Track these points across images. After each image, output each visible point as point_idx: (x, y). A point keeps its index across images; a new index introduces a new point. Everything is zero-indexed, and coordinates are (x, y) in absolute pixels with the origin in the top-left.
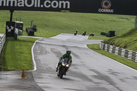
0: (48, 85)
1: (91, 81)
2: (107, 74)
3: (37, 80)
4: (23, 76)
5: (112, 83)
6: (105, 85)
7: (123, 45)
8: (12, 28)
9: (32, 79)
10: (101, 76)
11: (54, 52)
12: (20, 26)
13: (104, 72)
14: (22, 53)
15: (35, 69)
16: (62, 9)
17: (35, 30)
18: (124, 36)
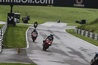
0: (37, 58)
1: (67, 55)
2: (79, 51)
3: (29, 55)
4: (19, 52)
5: (82, 57)
6: (77, 58)
7: (91, 30)
8: (12, 18)
9: (25, 54)
10: (75, 52)
11: (42, 35)
12: (18, 17)
13: (77, 49)
14: (19, 35)
15: (28, 47)
16: (48, 4)
17: (29, 19)
18: (92, 23)
